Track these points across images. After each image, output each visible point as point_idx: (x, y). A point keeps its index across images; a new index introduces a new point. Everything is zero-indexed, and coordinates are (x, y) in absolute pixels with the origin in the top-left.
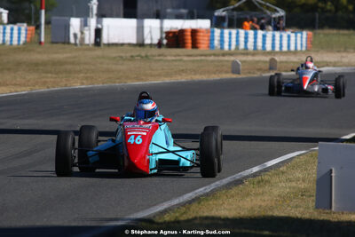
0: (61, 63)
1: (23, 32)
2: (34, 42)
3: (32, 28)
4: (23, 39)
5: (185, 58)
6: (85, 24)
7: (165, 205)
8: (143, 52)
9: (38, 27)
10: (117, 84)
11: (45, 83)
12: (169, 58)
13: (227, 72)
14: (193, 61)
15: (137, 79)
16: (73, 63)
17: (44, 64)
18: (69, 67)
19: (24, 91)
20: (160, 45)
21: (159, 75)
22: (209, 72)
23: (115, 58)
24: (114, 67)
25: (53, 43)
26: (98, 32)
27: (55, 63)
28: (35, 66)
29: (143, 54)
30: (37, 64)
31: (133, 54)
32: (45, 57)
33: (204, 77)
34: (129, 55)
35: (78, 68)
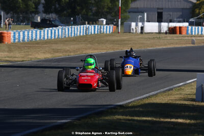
0: (124, 40)
1: (111, 28)
2: (116, 32)
3: (115, 26)
4: (111, 31)
5: (175, 38)
6: (137, 25)
8: (158, 36)
9: (118, 26)
10: (143, 49)
11: (113, 49)
12: (169, 38)
13: (190, 44)
14: (178, 39)
15: (152, 47)
16: (129, 41)
17: (117, 41)
18: (127, 42)
19: (104, 52)
20: (166, 33)
21: (161, 45)
22: (182, 44)
23: (146, 38)
24: (145, 42)
25: (125, 32)
26: (142, 28)
27: (122, 41)
28: (113, 42)
29: (158, 37)
30: (114, 41)
31: (155, 37)
32: (119, 38)
33: (180, 46)
34: (152, 37)
35: (130, 42)
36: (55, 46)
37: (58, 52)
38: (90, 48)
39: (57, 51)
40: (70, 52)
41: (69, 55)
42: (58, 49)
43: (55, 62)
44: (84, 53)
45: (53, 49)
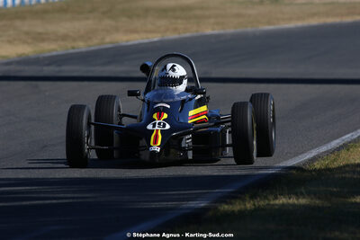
7: (313, 153)
10: (249, 29)
11: (175, 30)
15: (269, 23)
16: (202, 8)
17: (173, 9)
19: (155, 38)
27: (183, 9)
30: (165, 11)
35: (207, 13)
36: (25, 26)
37: (43, 40)
38: (117, 30)
39: (40, 37)
40: (74, 40)
41: (73, 48)
42: (40, 34)
43: (49, 65)
44: (108, 40)
45: (27, 33)
